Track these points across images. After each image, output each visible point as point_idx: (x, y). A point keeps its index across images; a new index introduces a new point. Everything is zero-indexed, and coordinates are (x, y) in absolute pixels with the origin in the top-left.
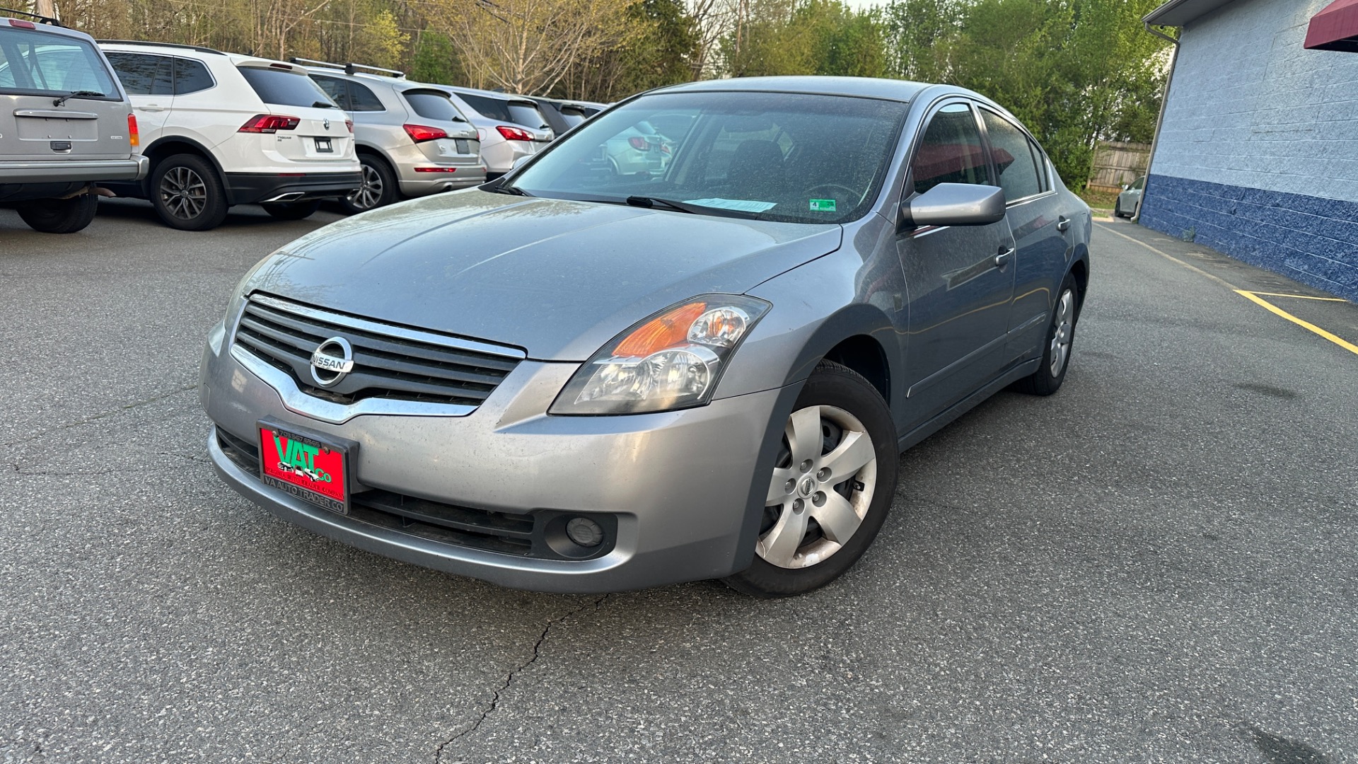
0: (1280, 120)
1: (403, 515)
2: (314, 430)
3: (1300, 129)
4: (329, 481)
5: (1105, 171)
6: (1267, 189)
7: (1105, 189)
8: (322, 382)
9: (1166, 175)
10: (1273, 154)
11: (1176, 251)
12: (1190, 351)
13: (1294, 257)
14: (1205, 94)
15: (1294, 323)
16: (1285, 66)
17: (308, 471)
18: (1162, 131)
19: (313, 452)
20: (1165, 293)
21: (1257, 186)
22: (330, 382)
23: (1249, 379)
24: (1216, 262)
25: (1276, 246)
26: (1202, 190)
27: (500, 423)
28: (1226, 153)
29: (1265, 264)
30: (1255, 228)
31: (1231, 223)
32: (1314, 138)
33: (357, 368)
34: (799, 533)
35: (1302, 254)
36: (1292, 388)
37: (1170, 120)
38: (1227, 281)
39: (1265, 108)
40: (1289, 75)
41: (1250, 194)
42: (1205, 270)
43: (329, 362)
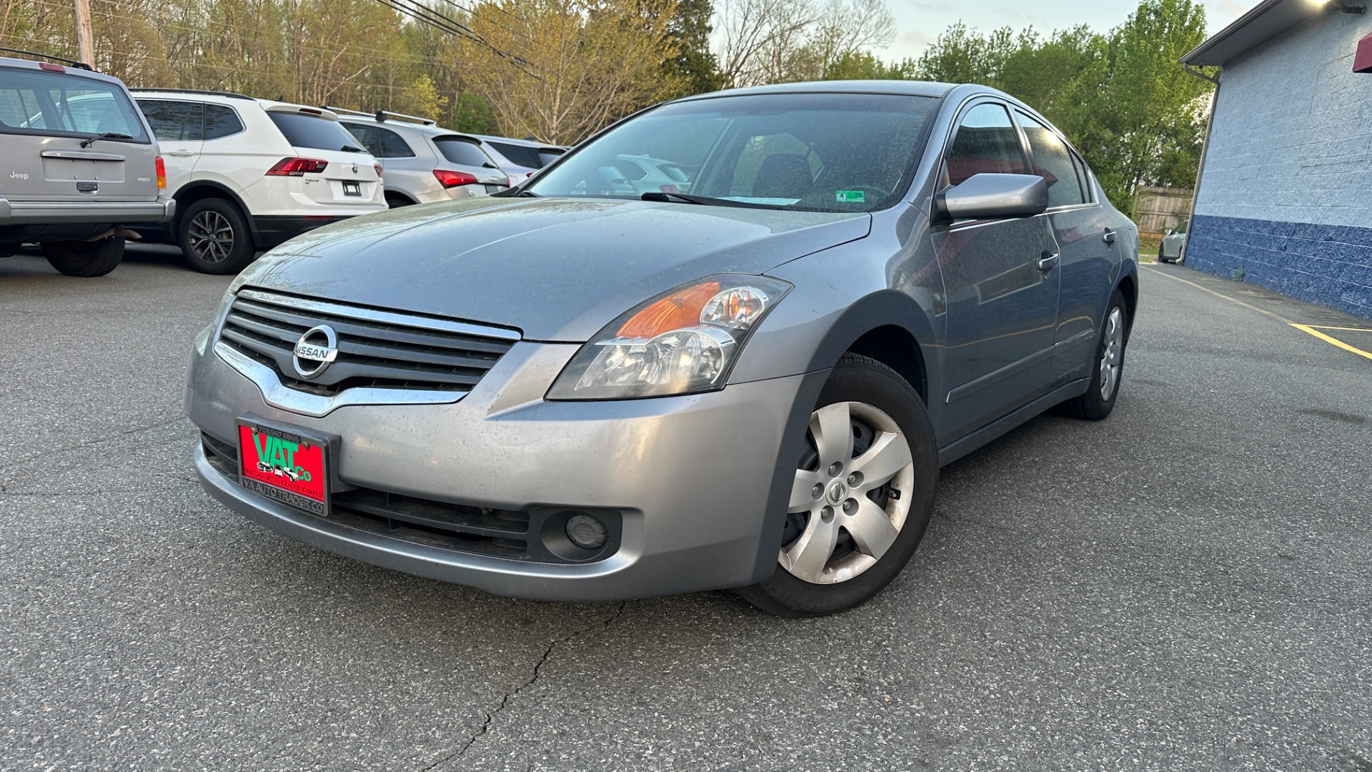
0: (1329, 153)
1: (389, 517)
2: (293, 425)
3: (1351, 160)
4: (309, 480)
5: (1146, 217)
6: (1318, 223)
7: (1147, 235)
8: (304, 373)
9: (1211, 214)
10: (1323, 187)
11: (1225, 289)
12: (1248, 379)
13: (1351, 291)
14: (1249, 132)
15: (1356, 354)
16: (1332, 99)
17: (287, 469)
18: (1205, 171)
19: (293, 448)
20: (1217, 327)
21: (1308, 221)
22: (311, 373)
23: (1314, 405)
24: (1268, 299)
25: (1331, 280)
26: (1250, 227)
27: (492, 409)
28: (1274, 189)
29: (1320, 299)
30: (1308, 264)
31: (1282, 259)
32: (1366, 169)
33: (342, 357)
34: (829, 544)
35: (1360, 287)
36: (1361, 414)
37: (1212, 160)
38: (1280, 315)
39: (1312, 141)
40: (1336, 107)
41: (1300, 230)
42: (1257, 306)
43: (312, 351)
